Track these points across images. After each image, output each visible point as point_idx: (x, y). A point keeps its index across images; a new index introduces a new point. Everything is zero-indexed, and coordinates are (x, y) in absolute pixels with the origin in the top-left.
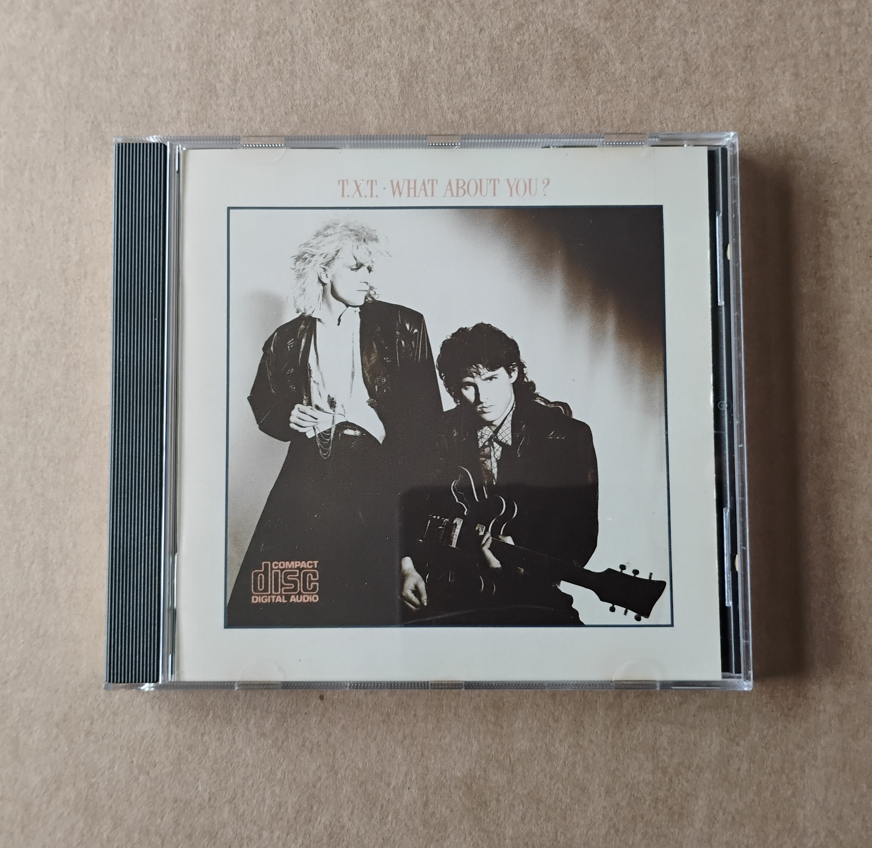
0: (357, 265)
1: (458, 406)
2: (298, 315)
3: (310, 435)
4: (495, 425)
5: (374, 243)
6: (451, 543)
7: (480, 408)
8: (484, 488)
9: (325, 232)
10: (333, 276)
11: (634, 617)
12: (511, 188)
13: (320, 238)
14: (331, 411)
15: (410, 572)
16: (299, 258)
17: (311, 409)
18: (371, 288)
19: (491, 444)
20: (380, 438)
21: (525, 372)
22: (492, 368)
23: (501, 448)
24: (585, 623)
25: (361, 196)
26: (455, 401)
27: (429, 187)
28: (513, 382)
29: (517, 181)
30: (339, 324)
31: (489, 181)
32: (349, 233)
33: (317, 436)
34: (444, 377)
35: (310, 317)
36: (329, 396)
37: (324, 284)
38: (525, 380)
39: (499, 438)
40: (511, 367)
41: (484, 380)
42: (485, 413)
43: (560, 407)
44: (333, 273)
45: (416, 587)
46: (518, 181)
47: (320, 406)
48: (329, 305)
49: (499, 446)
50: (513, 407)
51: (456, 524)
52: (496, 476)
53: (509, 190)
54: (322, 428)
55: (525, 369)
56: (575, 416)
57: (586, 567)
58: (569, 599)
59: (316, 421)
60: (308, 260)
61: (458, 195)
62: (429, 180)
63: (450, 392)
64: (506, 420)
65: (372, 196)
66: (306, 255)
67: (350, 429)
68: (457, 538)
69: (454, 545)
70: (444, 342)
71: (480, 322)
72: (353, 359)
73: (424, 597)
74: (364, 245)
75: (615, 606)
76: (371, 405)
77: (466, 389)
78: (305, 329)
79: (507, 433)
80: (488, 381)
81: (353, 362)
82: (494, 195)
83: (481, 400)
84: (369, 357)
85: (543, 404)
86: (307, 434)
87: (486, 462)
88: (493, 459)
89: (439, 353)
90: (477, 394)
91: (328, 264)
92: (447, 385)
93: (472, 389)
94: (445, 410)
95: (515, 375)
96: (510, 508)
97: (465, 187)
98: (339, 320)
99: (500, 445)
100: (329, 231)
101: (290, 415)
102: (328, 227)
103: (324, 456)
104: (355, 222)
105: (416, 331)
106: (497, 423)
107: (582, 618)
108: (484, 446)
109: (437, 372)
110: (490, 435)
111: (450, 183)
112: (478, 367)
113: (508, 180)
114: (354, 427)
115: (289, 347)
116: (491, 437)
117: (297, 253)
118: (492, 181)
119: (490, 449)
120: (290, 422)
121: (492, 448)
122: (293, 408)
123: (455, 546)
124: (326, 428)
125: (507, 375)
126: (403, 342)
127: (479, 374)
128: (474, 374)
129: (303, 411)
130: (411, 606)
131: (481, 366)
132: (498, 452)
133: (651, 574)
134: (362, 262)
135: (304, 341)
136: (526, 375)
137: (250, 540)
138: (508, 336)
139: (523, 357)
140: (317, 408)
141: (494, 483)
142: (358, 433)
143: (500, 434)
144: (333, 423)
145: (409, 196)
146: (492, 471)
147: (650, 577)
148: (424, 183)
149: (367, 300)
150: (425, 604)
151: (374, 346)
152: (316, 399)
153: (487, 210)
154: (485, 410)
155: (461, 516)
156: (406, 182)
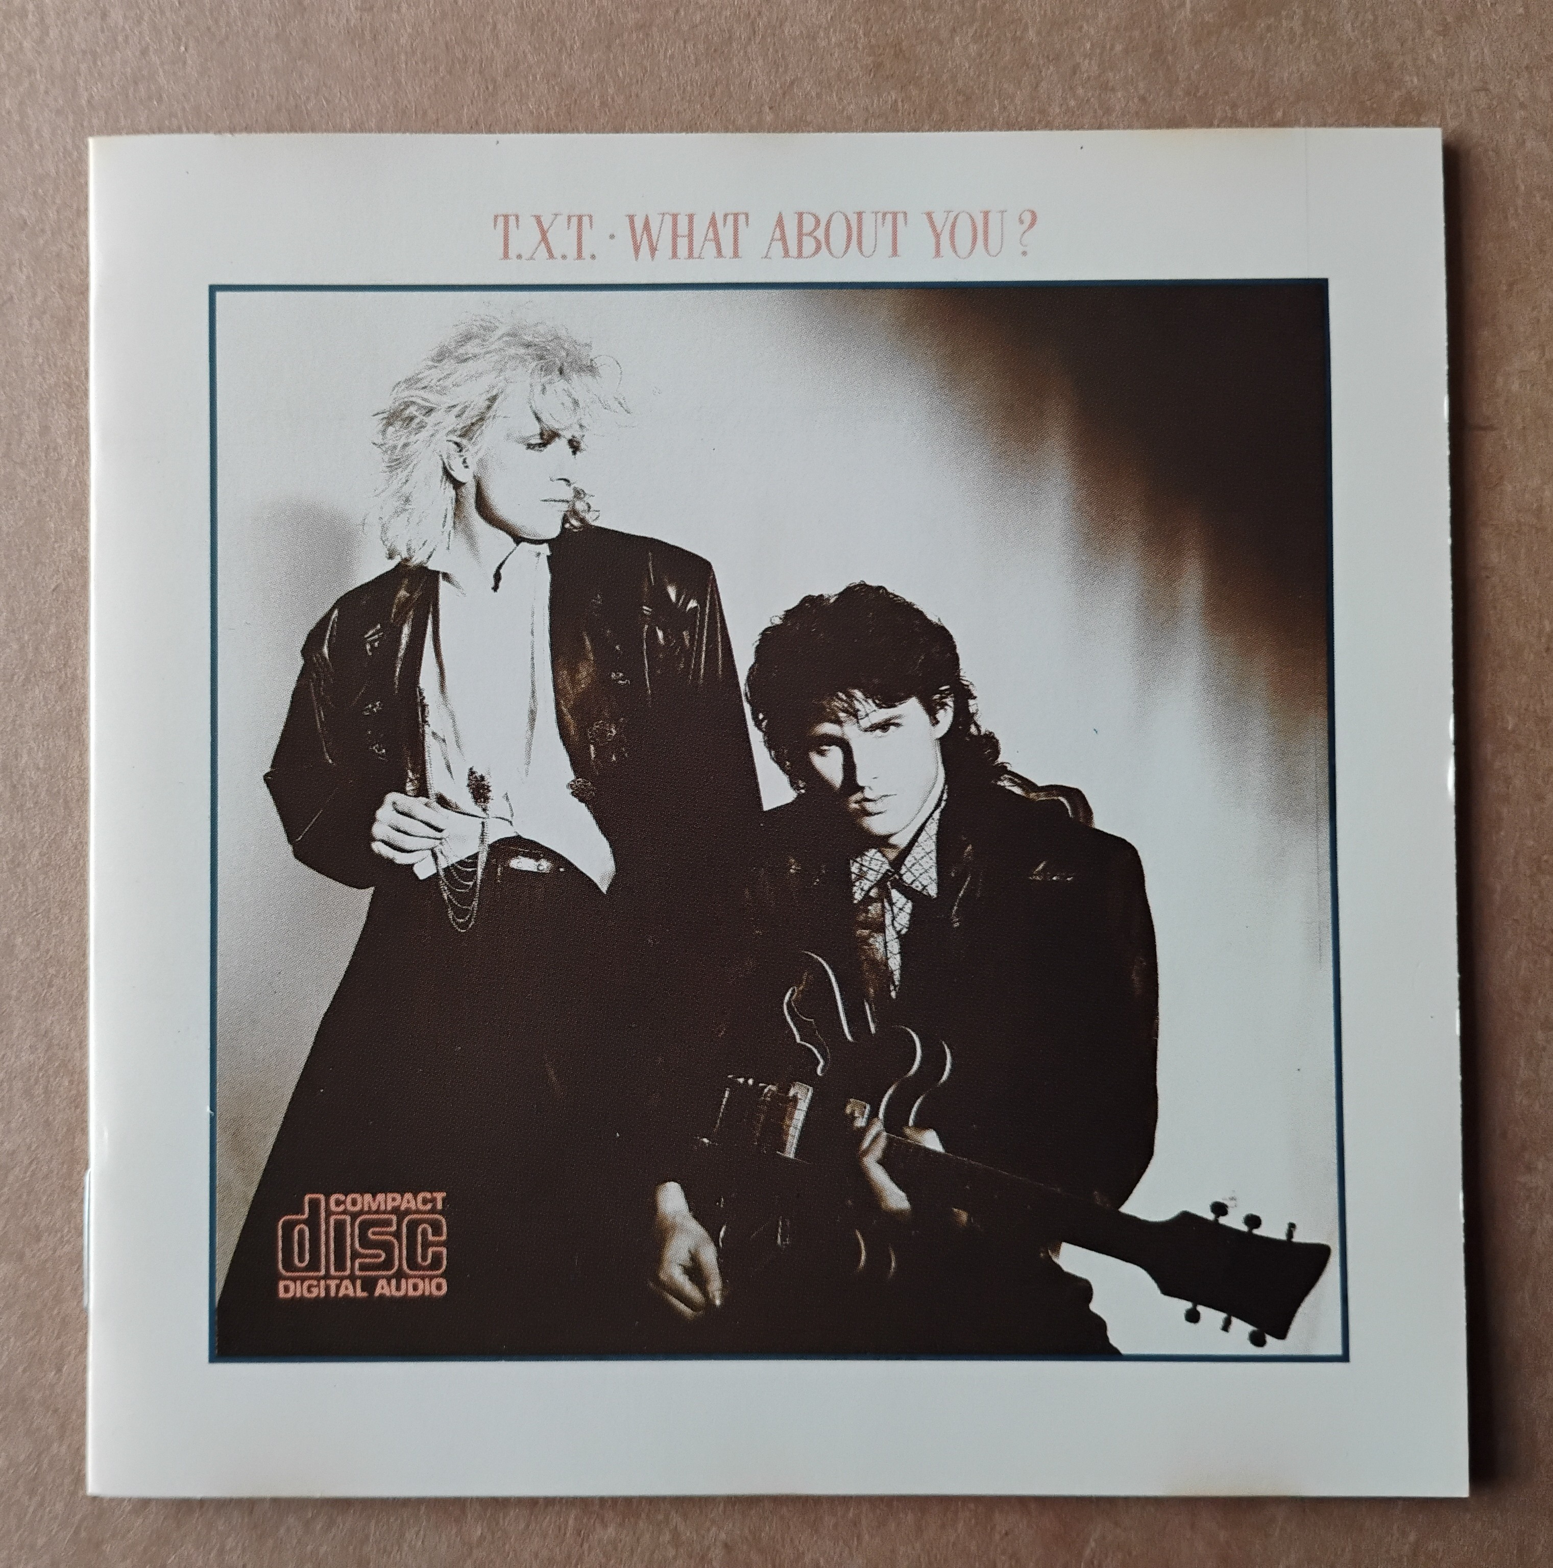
0: (542, 434)
1: (799, 796)
2: (391, 565)
3: (423, 871)
4: (894, 847)
5: (587, 378)
6: (782, 1146)
7: (856, 803)
8: (867, 1007)
9: (461, 351)
10: (482, 463)
11: (1247, 1336)
12: (937, 236)
13: (448, 365)
14: (476, 810)
15: (678, 1220)
16: (391, 418)
17: (426, 805)
18: (578, 494)
19: (884, 895)
20: (602, 879)
21: (972, 709)
22: (888, 702)
23: (910, 905)
24: (1124, 1351)
25: (551, 256)
26: (793, 784)
27: (726, 234)
28: (940, 735)
29: (952, 216)
30: (495, 588)
31: (880, 216)
32: (522, 351)
33: (442, 873)
34: (764, 724)
35: (422, 569)
36: (472, 773)
37: (457, 485)
38: (973, 730)
39: (904, 878)
40: (937, 696)
41: (866, 731)
42: (870, 814)
43: (1062, 799)
44: (480, 455)
45: (694, 1258)
46: (956, 218)
47: (448, 796)
48: (471, 538)
49: (904, 900)
50: (940, 799)
51: (795, 1099)
52: (897, 976)
53: (933, 240)
54: (453, 854)
55: (971, 702)
56: (1100, 823)
57: (1128, 1208)
58: (1083, 1290)
59: (438, 835)
60: (416, 421)
61: (800, 255)
62: (726, 216)
63: (779, 760)
64: (924, 833)
65: (580, 256)
66: (412, 410)
67: (525, 855)
68: (797, 1134)
69: (790, 1152)
70: (763, 633)
71: (857, 582)
72: (533, 675)
73: (715, 1286)
74: (560, 384)
75: (1200, 1308)
76: (579, 793)
77: (822, 753)
78: (408, 600)
79: (926, 867)
80: (878, 732)
81: (533, 685)
82: (895, 252)
83: (860, 782)
84: (573, 671)
85: (1017, 790)
86: (416, 869)
87: (871, 940)
88: (890, 933)
89: (752, 660)
90: (849, 767)
91: (466, 432)
92: (770, 744)
93: (835, 754)
94: (766, 807)
95: (946, 717)
96: (934, 1061)
97: (820, 234)
98: (497, 577)
99: (908, 898)
100: (471, 348)
101: (373, 820)
102: (468, 338)
103: (462, 926)
104: (536, 325)
105: (693, 604)
106: (901, 841)
107: (1115, 1338)
108: (867, 900)
109: (747, 708)
110: (883, 871)
111: (780, 223)
112: (851, 697)
113: (929, 215)
114: (534, 850)
115: (368, 647)
116: (886, 876)
117: (387, 404)
118: (889, 217)
119: (883, 907)
120: (374, 840)
121: (886, 905)
122: (380, 803)
123: (792, 1156)
124: (464, 854)
125: (926, 717)
126: (660, 634)
127: (854, 714)
128: (842, 715)
129: (406, 810)
130: (682, 1307)
131: (858, 694)
132: (902, 914)
133: (1292, 1226)
134: (555, 426)
135: (406, 630)
136: (976, 718)
137: (271, 1141)
138: (929, 617)
139: (968, 672)
140: (442, 801)
141: (893, 994)
142: (545, 865)
143: (909, 870)
144: (482, 841)
145: (675, 255)
146: (886, 965)
147: (1290, 1234)
148: (713, 222)
149: (567, 526)
150: (718, 1302)
151: (588, 643)
152: (437, 781)
153: (876, 293)
154: (869, 806)
155: (809, 1078)
156: (668, 220)
